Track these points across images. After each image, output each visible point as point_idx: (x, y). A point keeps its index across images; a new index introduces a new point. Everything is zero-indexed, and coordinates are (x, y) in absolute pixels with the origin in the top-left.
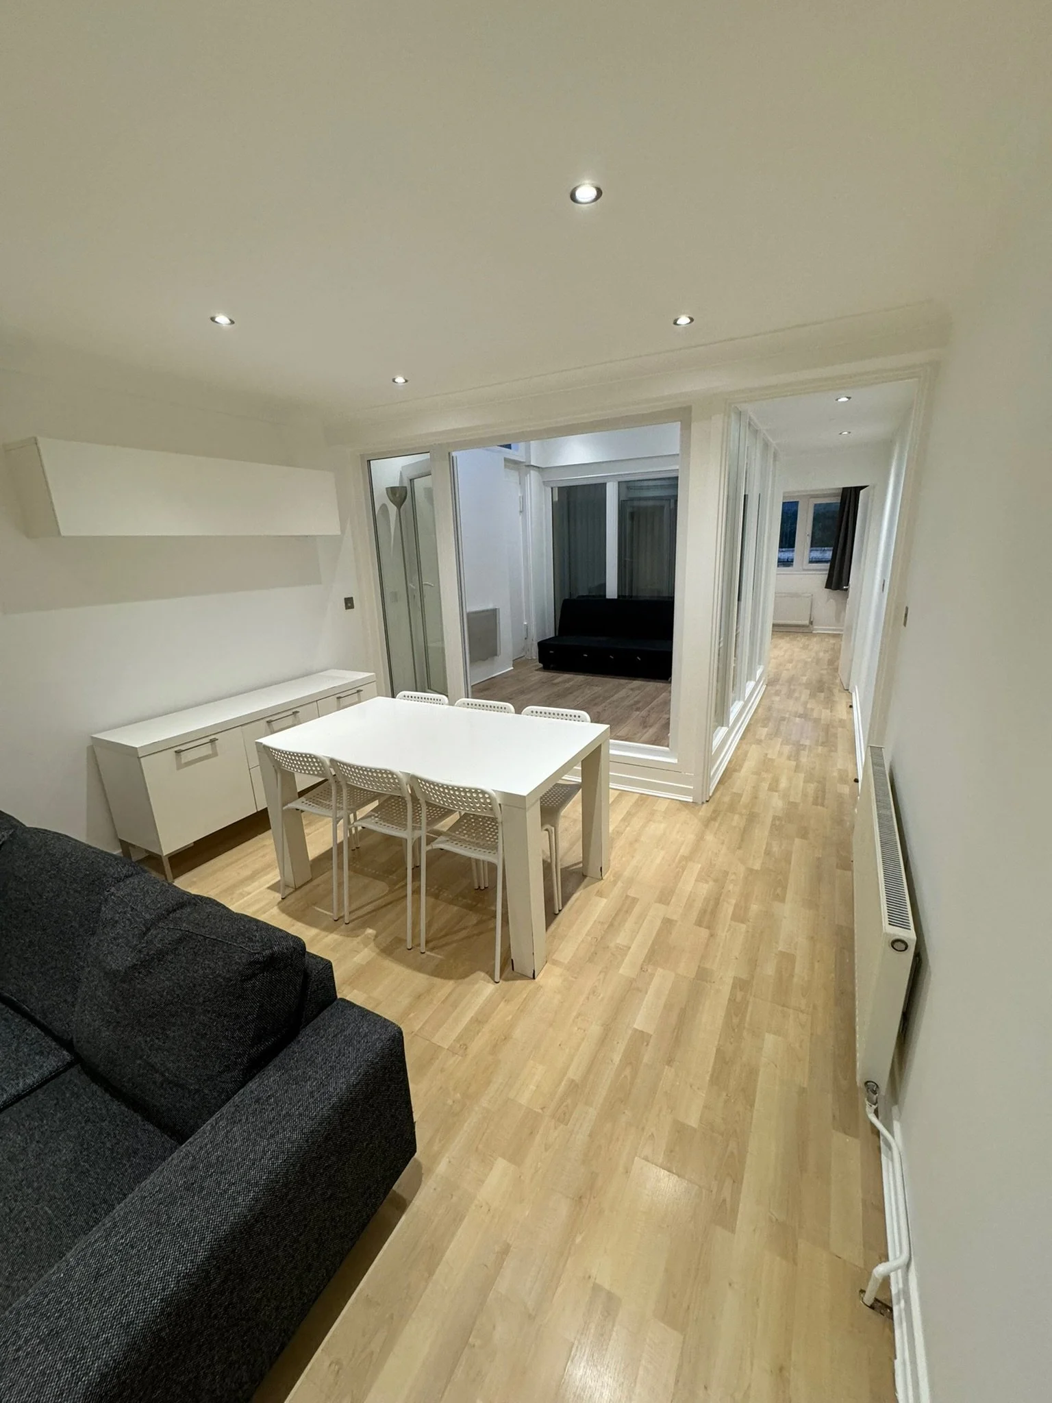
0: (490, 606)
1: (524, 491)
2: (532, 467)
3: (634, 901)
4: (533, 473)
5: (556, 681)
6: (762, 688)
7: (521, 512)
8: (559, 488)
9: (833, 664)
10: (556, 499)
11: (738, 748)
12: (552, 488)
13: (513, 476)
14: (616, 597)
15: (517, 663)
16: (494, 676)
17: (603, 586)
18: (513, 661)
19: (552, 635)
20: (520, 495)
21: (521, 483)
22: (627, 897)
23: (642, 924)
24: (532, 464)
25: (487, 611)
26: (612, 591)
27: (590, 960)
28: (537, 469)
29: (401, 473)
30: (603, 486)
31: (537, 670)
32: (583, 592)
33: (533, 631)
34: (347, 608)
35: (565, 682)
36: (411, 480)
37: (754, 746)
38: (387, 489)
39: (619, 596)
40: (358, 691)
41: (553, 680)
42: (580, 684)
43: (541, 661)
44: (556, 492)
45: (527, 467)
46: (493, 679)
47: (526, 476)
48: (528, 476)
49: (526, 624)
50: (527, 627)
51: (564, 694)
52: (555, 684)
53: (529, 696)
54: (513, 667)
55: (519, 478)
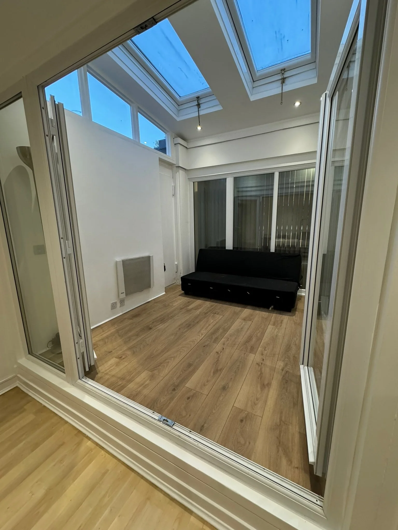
0: (146, 254)
1: (175, 182)
2: (180, 168)
4: (181, 172)
5: (191, 307)
7: (173, 195)
8: (198, 182)
10: (196, 189)
12: (194, 182)
13: (167, 173)
15: (168, 289)
16: (148, 301)
17: (224, 241)
18: (165, 287)
19: (194, 271)
20: (173, 185)
21: (174, 177)
24: (180, 165)
25: (143, 258)
26: (229, 245)
28: (184, 170)
30: (222, 182)
31: (180, 295)
32: (213, 244)
33: (181, 268)
35: (196, 308)
38: (17, 148)
39: (233, 248)
41: (188, 306)
42: (206, 312)
43: (183, 289)
44: (196, 184)
45: (177, 168)
46: (147, 304)
47: (177, 173)
48: (178, 173)
49: (176, 263)
50: (177, 266)
51: (193, 323)
52: (188, 311)
53: (166, 324)
54: (165, 292)
55: (172, 174)
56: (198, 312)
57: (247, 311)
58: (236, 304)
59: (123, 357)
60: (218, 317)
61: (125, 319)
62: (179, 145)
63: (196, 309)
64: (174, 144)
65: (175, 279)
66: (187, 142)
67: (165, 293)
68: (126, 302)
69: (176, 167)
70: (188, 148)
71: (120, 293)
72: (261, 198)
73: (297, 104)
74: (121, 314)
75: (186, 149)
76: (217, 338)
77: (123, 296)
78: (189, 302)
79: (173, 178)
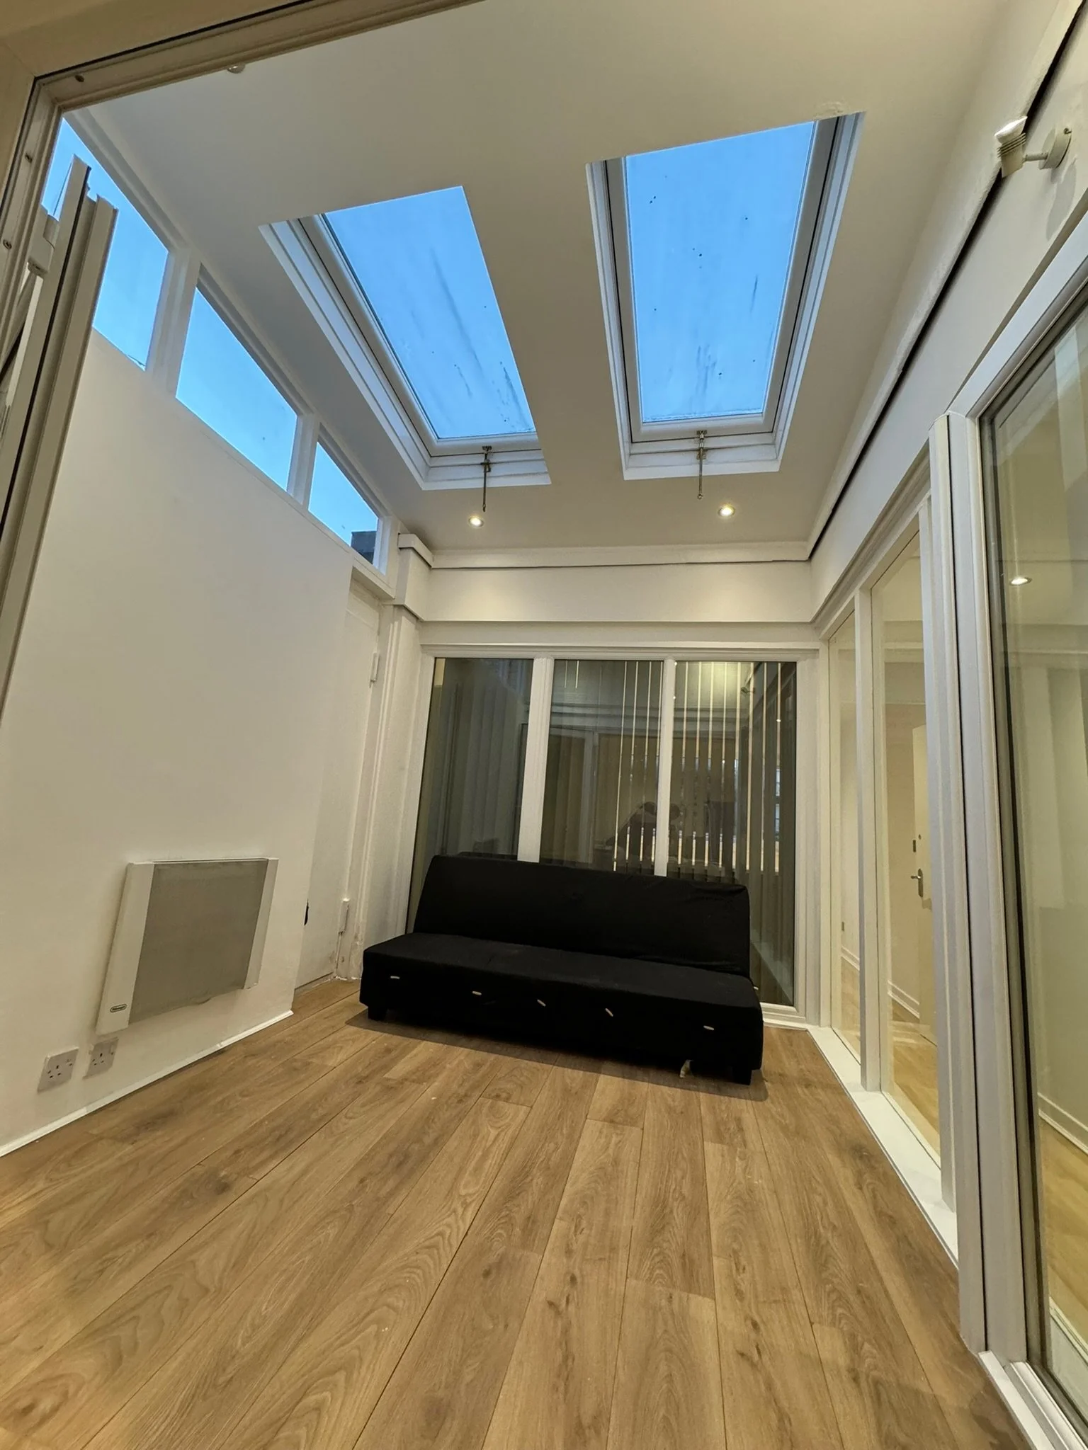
0: (252, 852)
1: (383, 644)
2: (405, 612)
4: (406, 623)
5: (400, 1069)
7: (372, 681)
8: (447, 659)
10: (440, 682)
12: (436, 658)
13: (365, 616)
15: (305, 1000)
16: (219, 1047)
17: (513, 840)
18: (295, 989)
20: (375, 651)
24: (406, 605)
25: (239, 863)
26: (529, 848)
28: (415, 620)
30: (524, 668)
31: (349, 1023)
33: (361, 918)
35: (423, 1075)
41: (386, 1067)
42: (462, 1091)
43: (363, 999)
44: (442, 663)
45: (396, 609)
46: (216, 1061)
47: (393, 623)
48: (396, 623)
49: (346, 900)
50: (348, 911)
51: (416, 1147)
52: (390, 1089)
53: (301, 1160)
54: (292, 1010)
55: (378, 621)
56: (429, 1093)
57: (608, 1086)
58: (561, 1057)
59: (46, 1404)
60: (514, 1114)
61: (100, 1138)
62: (411, 553)
63: (419, 1081)
64: (396, 548)
65: (331, 958)
66: (434, 553)
67: (290, 1013)
68: (123, 1055)
69: (395, 606)
70: (433, 567)
71: (110, 1002)
72: (596, 734)
73: (727, 511)
74: (82, 1112)
75: (427, 568)
76: (531, 1220)
77: (113, 1023)
78: (388, 1051)
79: (379, 633)
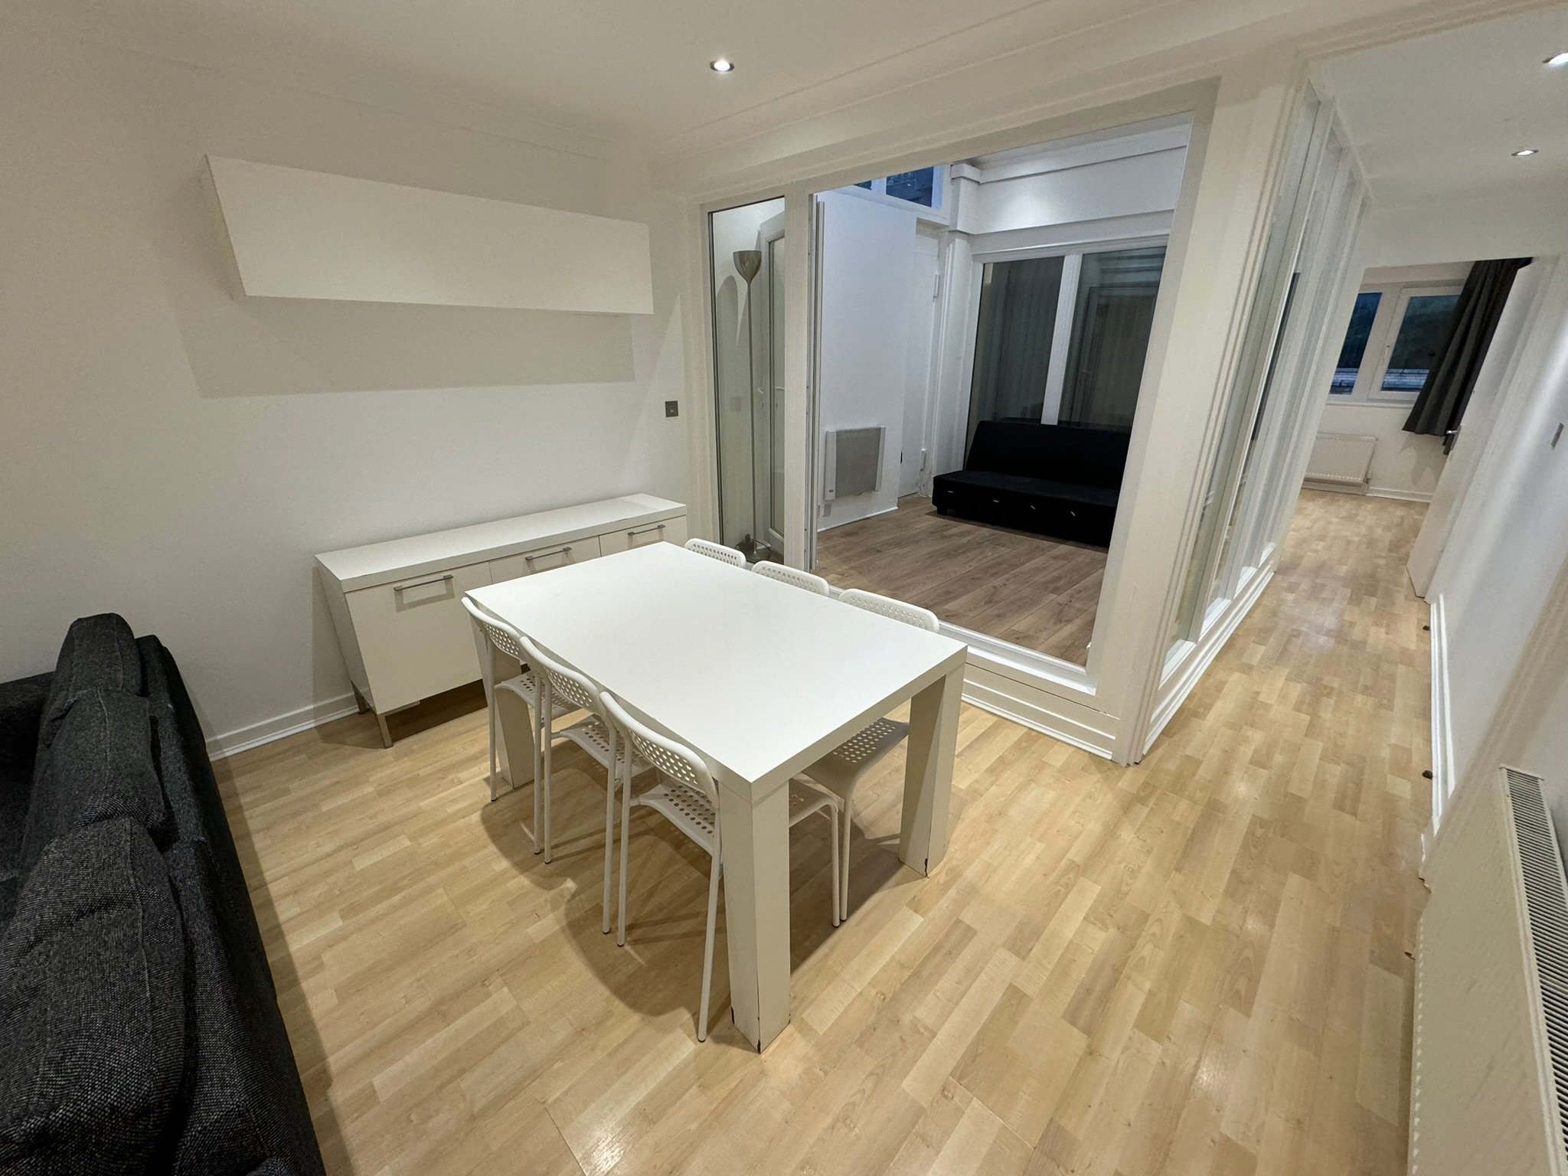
0: (872, 424)
1: (942, 268)
2: (958, 234)
3: (969, 933)
4: (959, 243)
5: (950, 532)
6: (1267, 577)
7: (935, 297)
8: (994, 263)
9: (1399, 550)
10: (988, 280)
11: (1208, 674)
12: (984, 265)
13: (930, 245)
14: (1055, 423)
15: (904, 502)
17: (1040, 407)
18: (899, 497)
19: (960, 468)
20: (937, 273)
21: (941, 256)
22: (959, 922)
23: (969, 987)
24: (958, 229)
25: (868, 430)
26: (1051, 414)
27: (861, 1041)
28: (965, 236)
29: (759, 234)
30: (1056, 263)
31: (928, 514)
32: (1014, 412)
33: (933, 460)
34: (668, 415)
35: (962, 534)
36: (771, 243)
37: (1237, 675)
38: (734, 253)
39: (1060, 422)
40: (660, 527)
41: (946, 531)
42: (980, 541)
43: (935, 502)
44: (990, 270)
45: (951, 233)
46: (866, 521)
47: (949, 246)
48: (951, 245)
49: (924, 450)
50: (925, 456)
51: (953, 553)
52: (944, 537)
53: (906, 550)
54: (898, 506)
55: (937, 250)
56: (964, 540)
57: (1064, 548)
58: (1044, 537)
60: (1001, 550)
61: (833, 536)
62: (963, 181)
63: (959, 536)
64: (951, 181)
65: (917, 484)
66: (981, 169)
67: (897, 508)
68: (834, 510)
69: (950, 231)
70: (981, 182)
71: (827, 490)
74: (824, 529)
75: (975, 185)
76: (996, 573)
77: (831, 496)
78: (946, 525)
79: (939, 256)
